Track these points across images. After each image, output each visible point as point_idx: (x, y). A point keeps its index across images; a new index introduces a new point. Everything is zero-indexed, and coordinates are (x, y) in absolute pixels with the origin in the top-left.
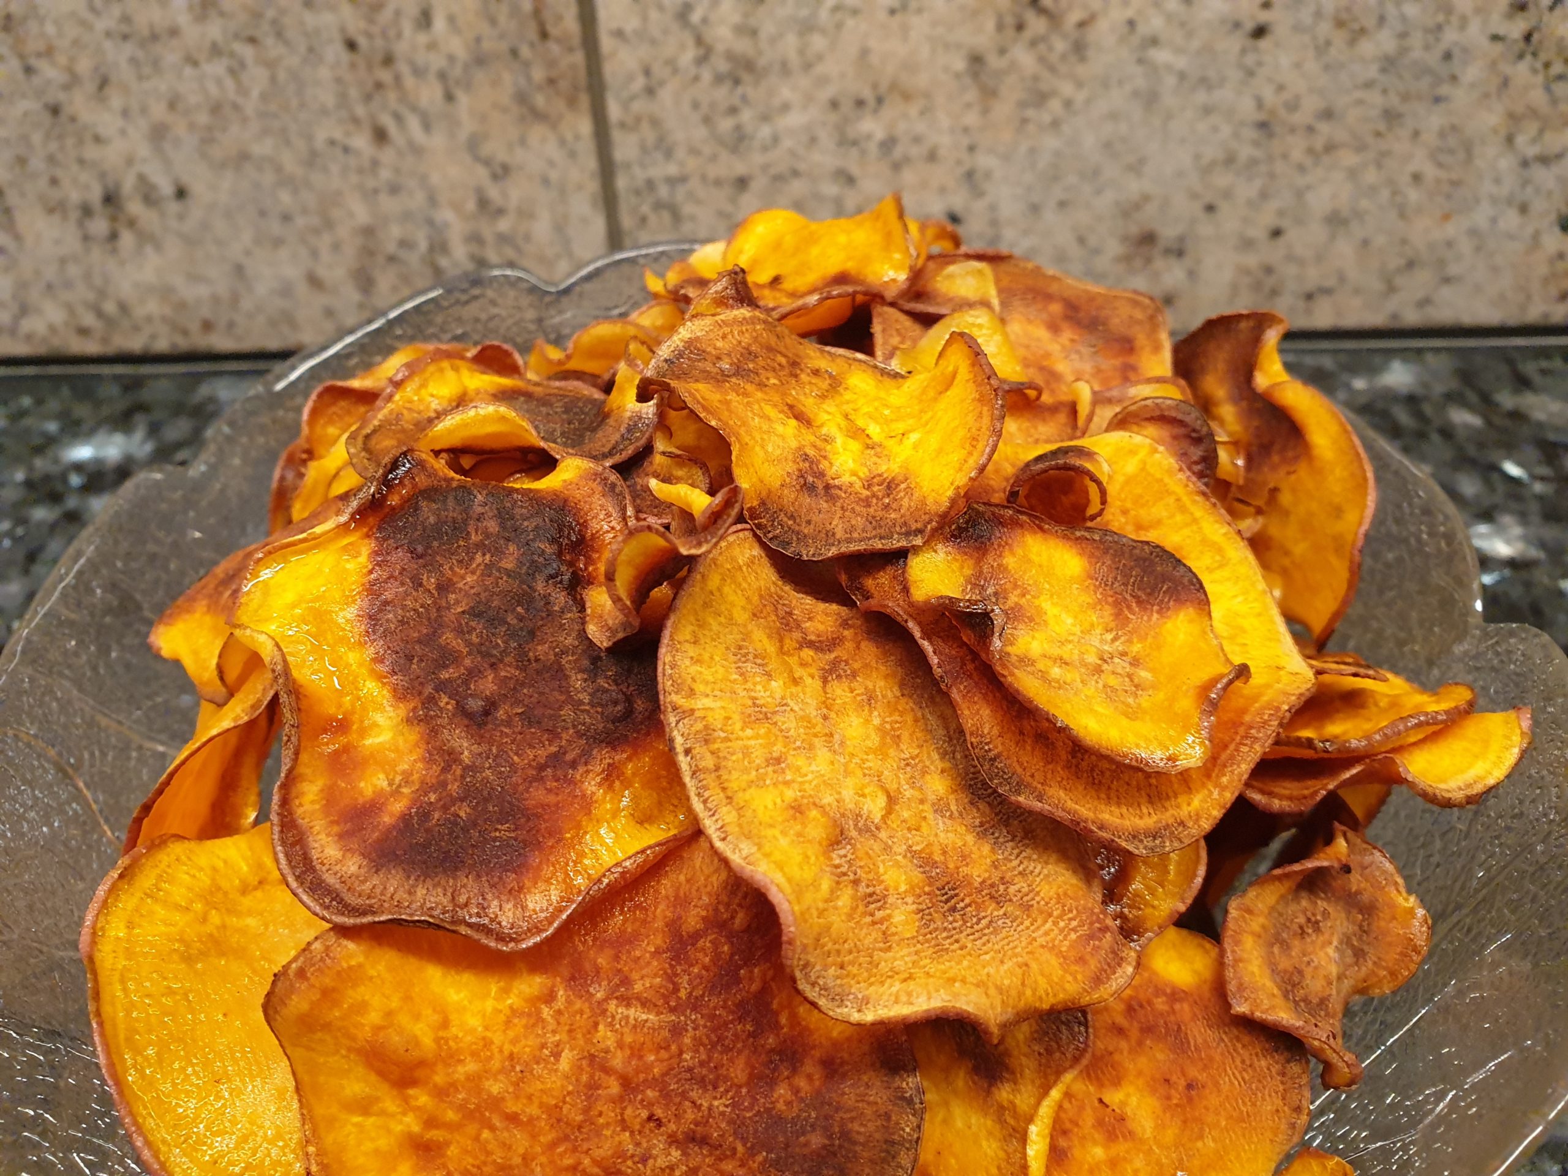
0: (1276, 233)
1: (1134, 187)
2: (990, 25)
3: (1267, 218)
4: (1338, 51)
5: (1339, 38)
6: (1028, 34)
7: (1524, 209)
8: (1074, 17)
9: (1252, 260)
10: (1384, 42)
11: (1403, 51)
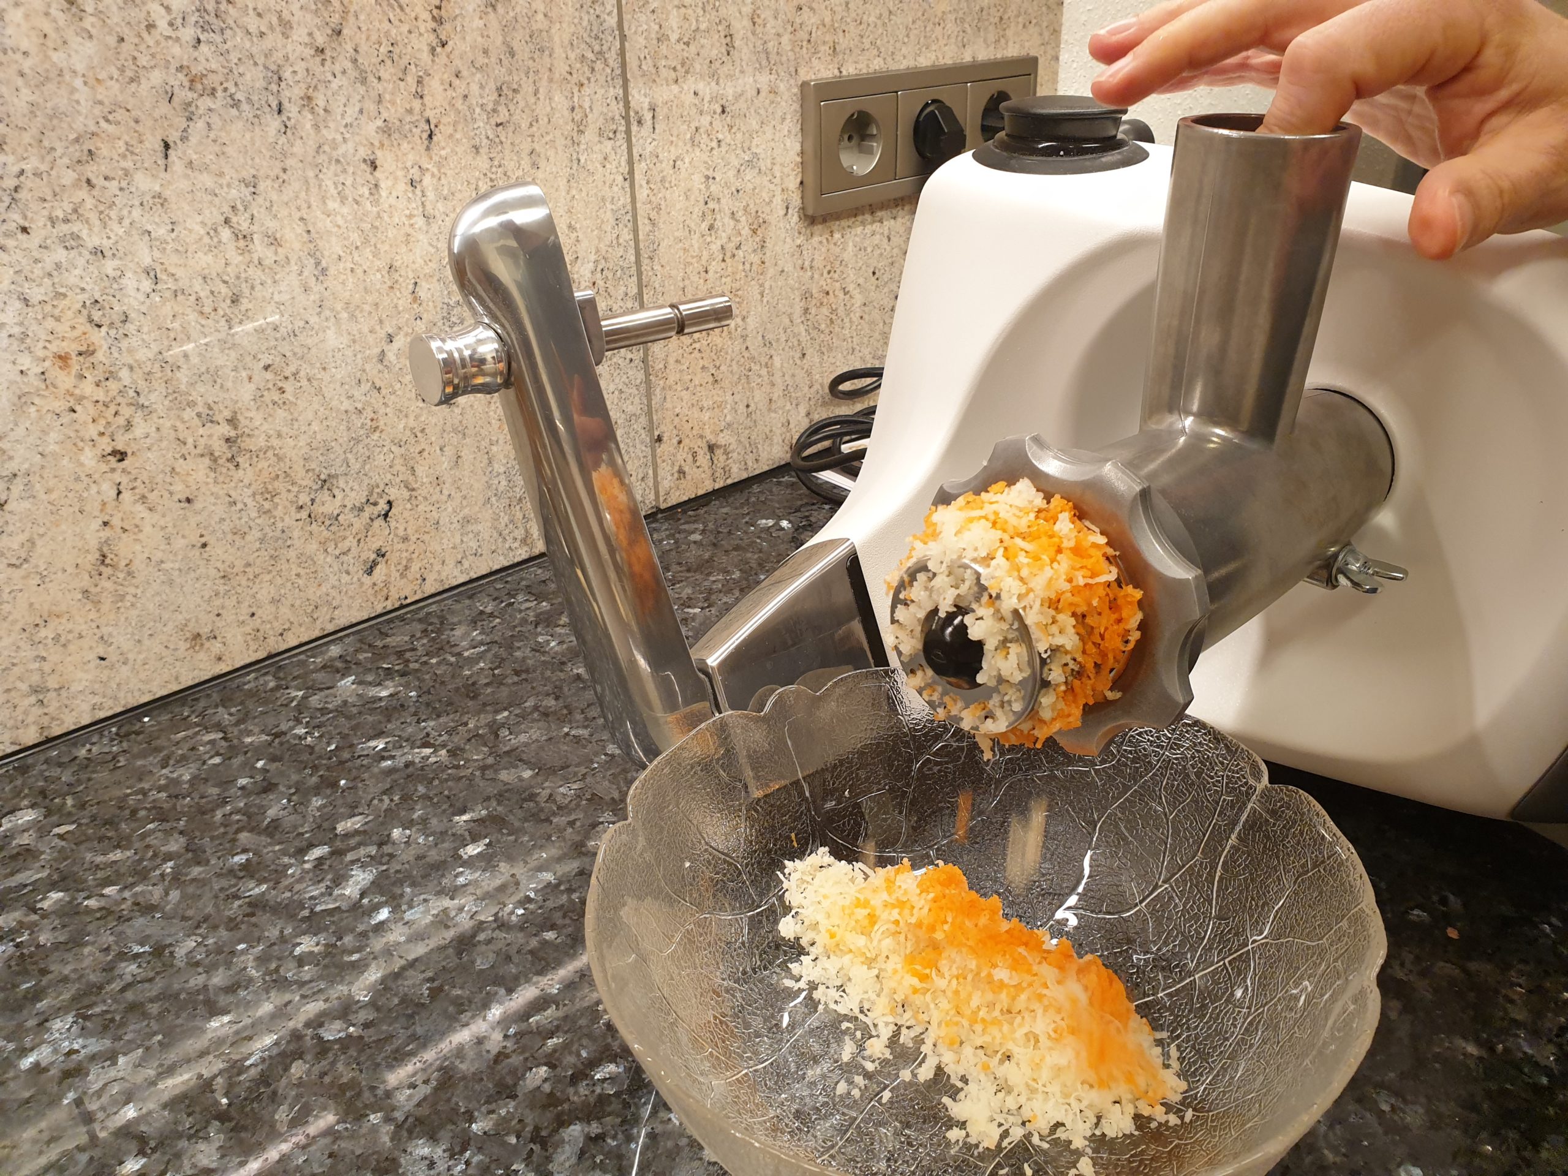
0: (253, 615)
1: (180, 618)
2: (87, 577)
3: (245, 611)
4: (239, 542)
5: (237, 538)
6: (105, 575)
7: (348, 573)
8: (123, 563)
9: (248, 629)
10: (256, 534)
11: (265, 535)
